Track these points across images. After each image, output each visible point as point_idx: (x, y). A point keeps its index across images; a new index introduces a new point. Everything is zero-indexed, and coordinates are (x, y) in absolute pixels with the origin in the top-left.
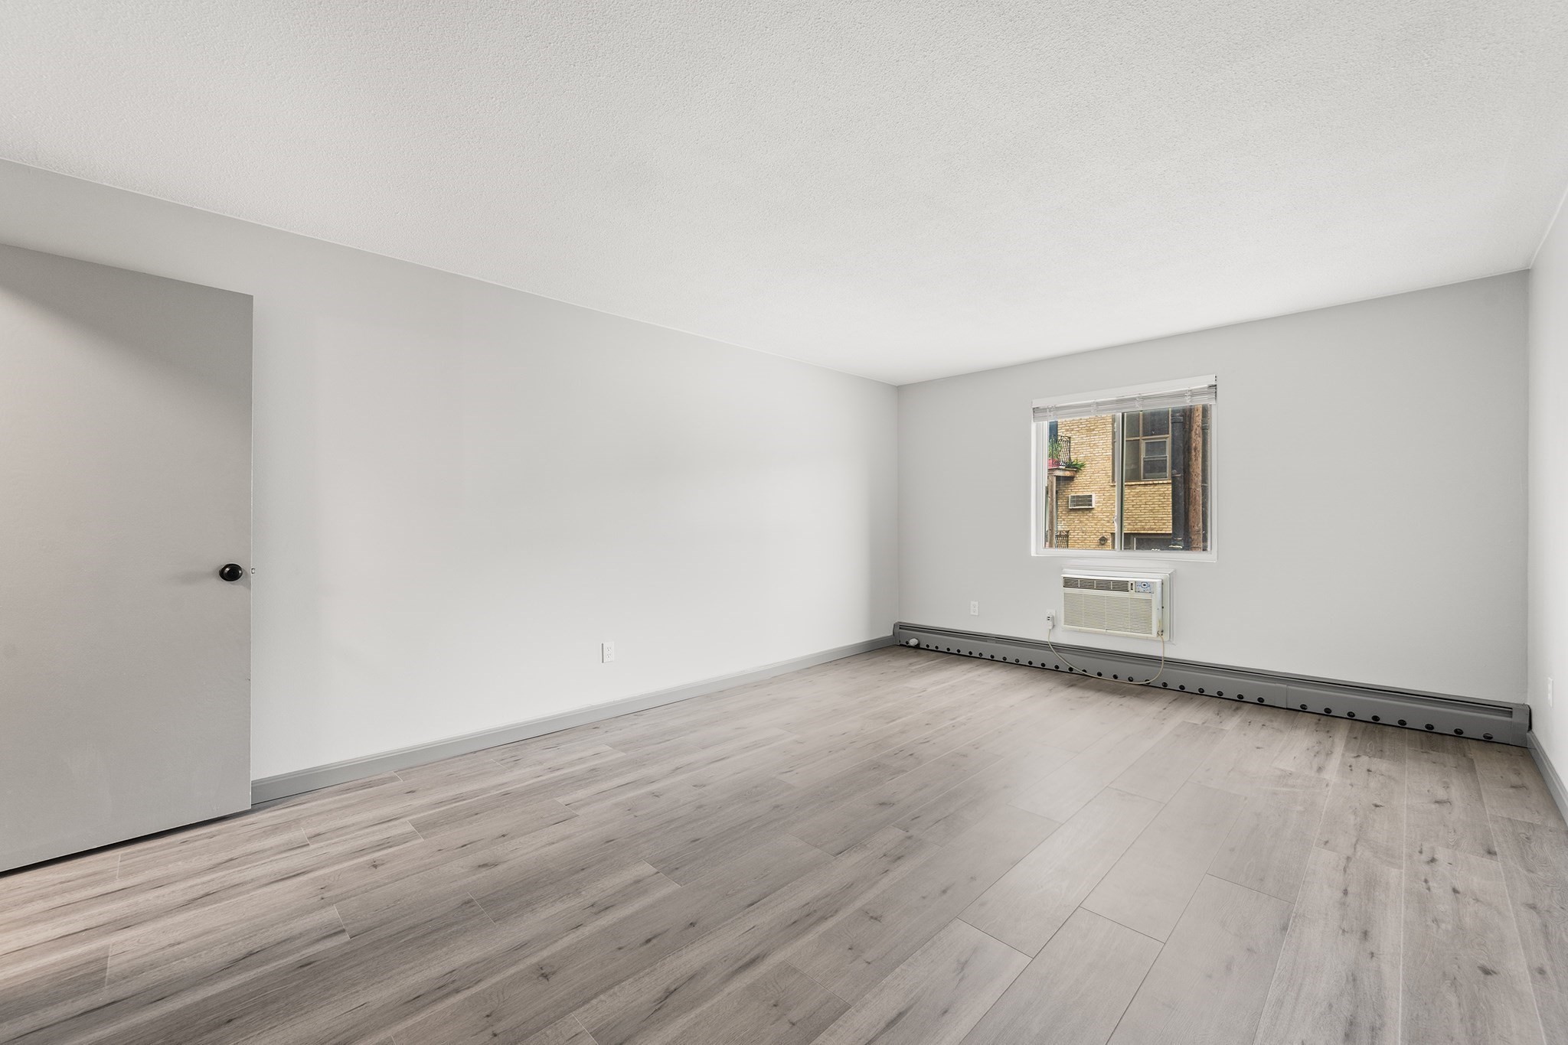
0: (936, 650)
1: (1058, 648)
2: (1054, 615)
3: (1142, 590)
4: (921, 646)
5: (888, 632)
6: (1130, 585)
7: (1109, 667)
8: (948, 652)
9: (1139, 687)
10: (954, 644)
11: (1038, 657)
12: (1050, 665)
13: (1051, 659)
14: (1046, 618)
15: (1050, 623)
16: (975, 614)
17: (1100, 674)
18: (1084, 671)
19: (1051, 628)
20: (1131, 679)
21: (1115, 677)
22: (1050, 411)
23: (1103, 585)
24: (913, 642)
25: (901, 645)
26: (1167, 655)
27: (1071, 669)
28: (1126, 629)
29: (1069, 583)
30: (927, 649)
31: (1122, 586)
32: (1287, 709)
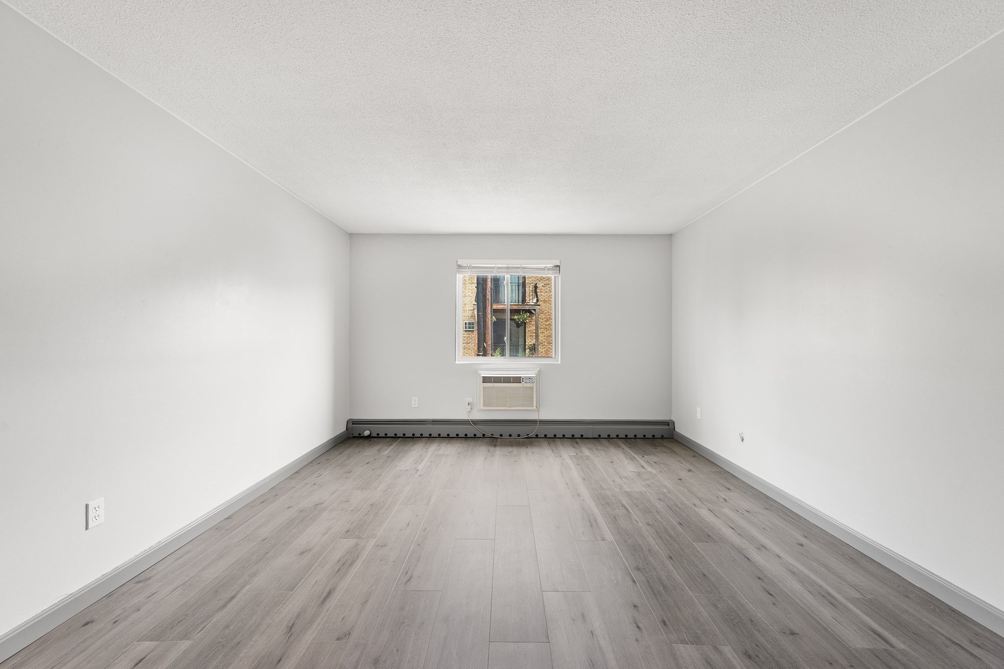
0: (386, 437)
1: (475, 422)
2: (471, 401)
3: (528, 381)
4: (372, 436)
5: (342, 429)
6: (522, 378)
7: (506, 430)
8: (396, 437)
9: (525, 439)
10: (400, 430)
11: (462, 430)
12: (470, 435)
13: (470, 430)
14: (467, 404)
15: (470, 407)
16: (416, 406)
17: (501, 435)
18: (492, 435)
19: (470, 410)
20: (519, 436)
21: (510, 435)
22: (469, 268)
23: (507, 380)
24: (367, 433)
25: (354, 437)
26: (540, 419)
27: (484, 435)
28: (520, 406)
29: (486, 380)
30: (378, 437)
31: (518, 380)
32: (593, 438)
